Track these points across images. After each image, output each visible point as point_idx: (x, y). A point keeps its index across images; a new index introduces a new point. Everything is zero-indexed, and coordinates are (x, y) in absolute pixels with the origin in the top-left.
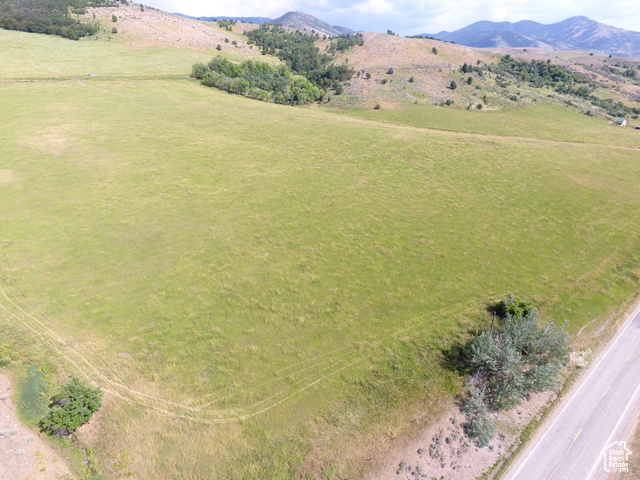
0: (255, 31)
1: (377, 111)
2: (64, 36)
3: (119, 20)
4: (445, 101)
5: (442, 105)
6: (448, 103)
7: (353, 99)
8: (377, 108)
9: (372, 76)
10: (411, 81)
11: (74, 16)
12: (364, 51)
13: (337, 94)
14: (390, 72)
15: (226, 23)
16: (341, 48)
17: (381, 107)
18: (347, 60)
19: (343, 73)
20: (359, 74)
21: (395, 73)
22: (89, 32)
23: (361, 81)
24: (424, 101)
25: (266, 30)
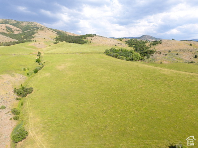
0: (129, 41)
1: (161, 64)
2: (80, 44)
3: (93, 40)
4: (191, 62)
5: (189, 63)
6: (192, 62)
7: (153, 60)
8: (161, 63)
9: (162, 53)
10: (177, 55)
11: (83, 39)
12: (161, 45)
13: (147, 58)
14: (169, 52)
15: (120, 39)
16: (153, 45)
17: (163, 63)
18: (154, 48)
19: (152, 52)
20: (157, 52)
21: (171, 52)
22: (85, 42)
23: (158, 54)
24: (181, 61)
25: (132, 40)
